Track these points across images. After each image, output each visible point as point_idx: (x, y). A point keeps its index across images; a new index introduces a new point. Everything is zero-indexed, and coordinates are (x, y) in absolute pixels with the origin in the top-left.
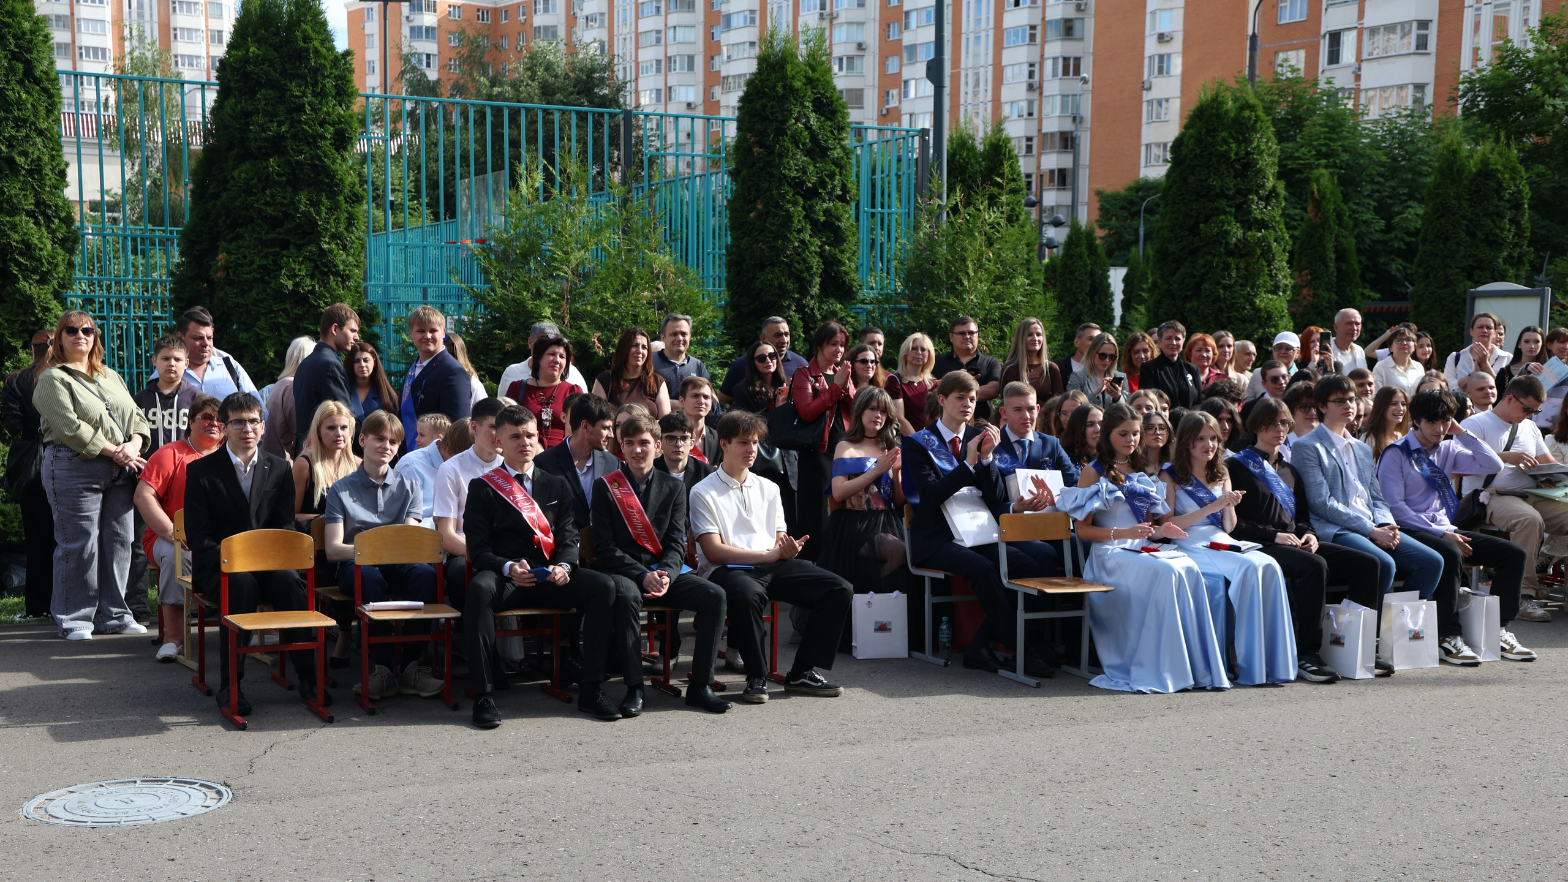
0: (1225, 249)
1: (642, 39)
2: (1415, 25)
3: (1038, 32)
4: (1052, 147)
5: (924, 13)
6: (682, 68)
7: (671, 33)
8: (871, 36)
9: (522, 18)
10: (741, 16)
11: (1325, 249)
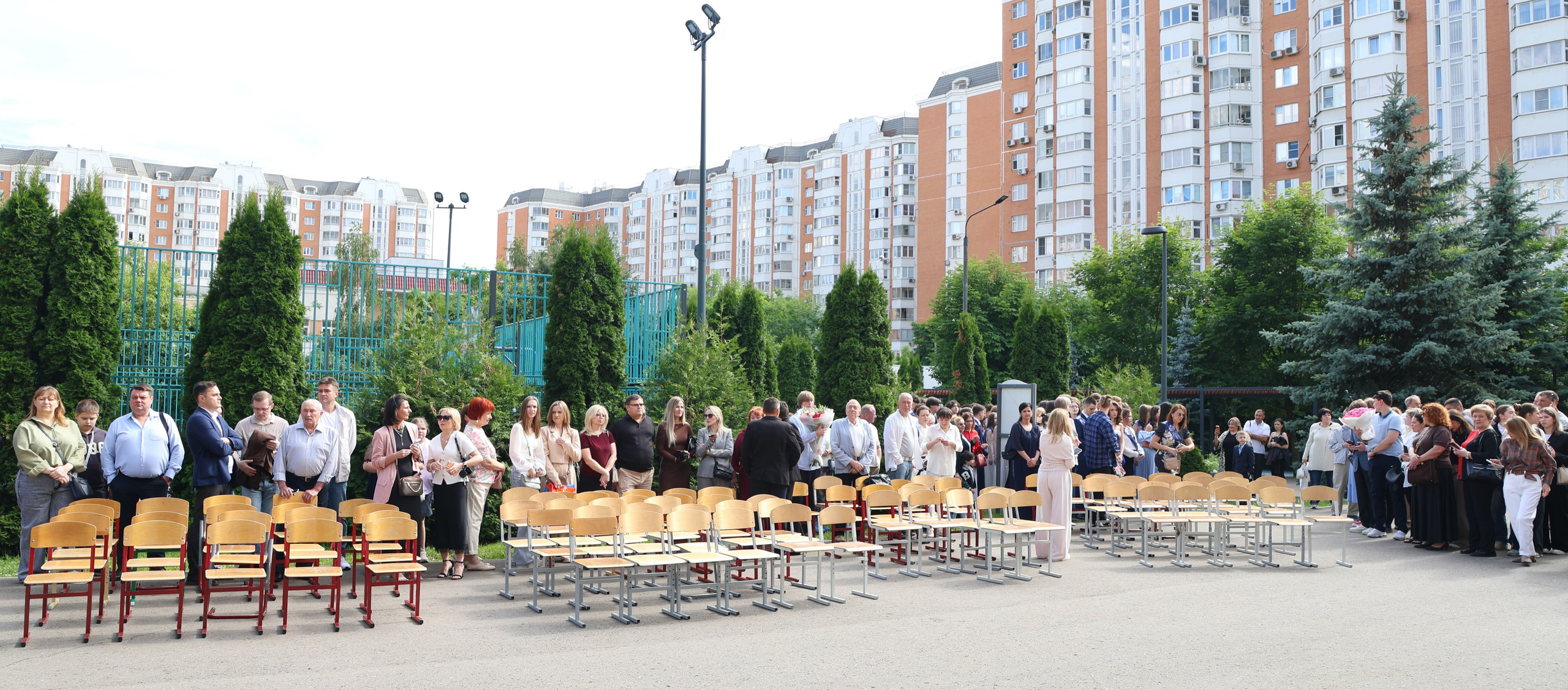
0: (854, 357)
1: (665, 230)
2: (1083, 236)
3: (889, 232)
4: (899, 296)
5: (825, 220)
6: (688, 247)
7: (682, 227)
8: (796, 232)
9: (598, 218)
10: (722, 219)
11: (968, 358)
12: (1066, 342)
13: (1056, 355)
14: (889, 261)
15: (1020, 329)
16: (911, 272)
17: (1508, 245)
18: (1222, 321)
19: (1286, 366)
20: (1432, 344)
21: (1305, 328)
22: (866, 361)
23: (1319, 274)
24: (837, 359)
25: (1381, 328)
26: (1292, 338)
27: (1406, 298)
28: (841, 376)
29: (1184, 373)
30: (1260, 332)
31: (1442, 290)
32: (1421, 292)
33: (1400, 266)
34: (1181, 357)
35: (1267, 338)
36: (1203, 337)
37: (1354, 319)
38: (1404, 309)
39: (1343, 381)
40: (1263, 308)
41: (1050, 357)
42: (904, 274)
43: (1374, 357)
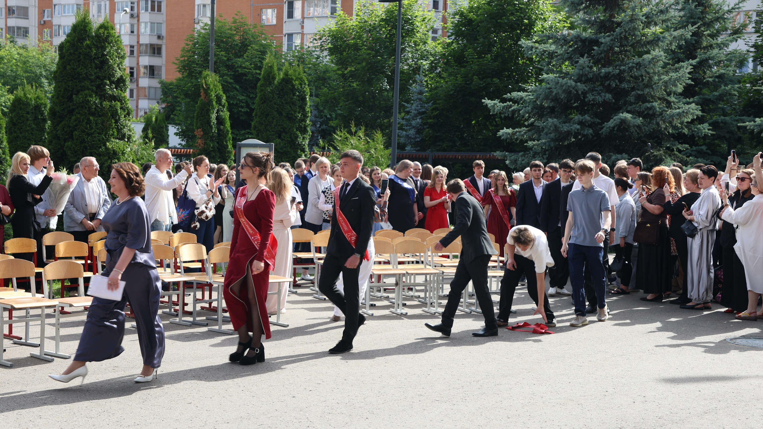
2: (330, 1)
4: (146, 52)
11: (210, 118)
12: (306, 104)
13: (296, 117)
14: (135, 15)
15: (262, 90)
16: (159, 28)
17: (699, 28)
18: (452, 90)
19: (505, 132)
20: (628, 116)
21: (522, 98)
22: (103, 115)
23: (537, 48)
24: (71, 112)
25: (586, 100)
26: (511, 106)
27: (609, 73)
28: (76, 130)
29: (416, 138)
30: (483, 101)
31: (640, 66)
32: (622, 68)
33: (606, 43)
34: (413, 123)
35: (489, 105)
36: (433, 104)
37: (564, 91)
38: (607, 83)
39: (552, 148)
40: (489, 80)
41: (291, 119)
42: (152, 30)
43: (578, 127)
